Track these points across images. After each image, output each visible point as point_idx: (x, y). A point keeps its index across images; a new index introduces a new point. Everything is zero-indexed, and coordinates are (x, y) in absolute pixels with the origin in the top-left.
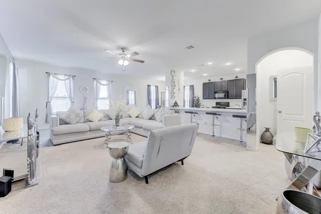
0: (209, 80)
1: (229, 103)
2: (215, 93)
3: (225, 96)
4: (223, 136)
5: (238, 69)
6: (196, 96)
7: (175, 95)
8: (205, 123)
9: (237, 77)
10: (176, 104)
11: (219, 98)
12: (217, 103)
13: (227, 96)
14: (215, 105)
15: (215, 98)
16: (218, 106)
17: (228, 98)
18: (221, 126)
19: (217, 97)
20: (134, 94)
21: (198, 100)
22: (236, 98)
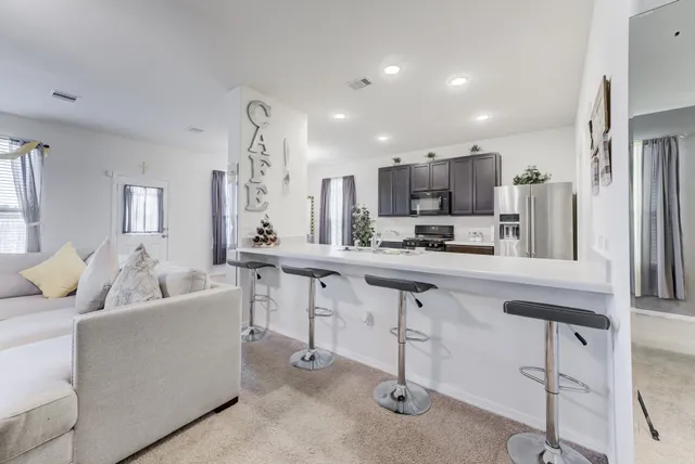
0: (397, 160)
1: (452, 228)
2: (414, 197)
3: (441, 206)
4: (445, 389)
5: (482, 118)
6: (360, 207)
7: (264, 198)
8: (370, 319)
9: (475, 149)
10: (265, 235)
11: (424, 214)
12: (420, 229)
13: (448, 208)
14: (412, 235)
15: (413, 213)
16: (421, 237)
17: (450, 213)
18: (436, 340)
19: (418, 209)
20: (156, 199)
21: (366, 219)
22: (473, 214)
